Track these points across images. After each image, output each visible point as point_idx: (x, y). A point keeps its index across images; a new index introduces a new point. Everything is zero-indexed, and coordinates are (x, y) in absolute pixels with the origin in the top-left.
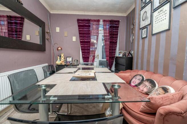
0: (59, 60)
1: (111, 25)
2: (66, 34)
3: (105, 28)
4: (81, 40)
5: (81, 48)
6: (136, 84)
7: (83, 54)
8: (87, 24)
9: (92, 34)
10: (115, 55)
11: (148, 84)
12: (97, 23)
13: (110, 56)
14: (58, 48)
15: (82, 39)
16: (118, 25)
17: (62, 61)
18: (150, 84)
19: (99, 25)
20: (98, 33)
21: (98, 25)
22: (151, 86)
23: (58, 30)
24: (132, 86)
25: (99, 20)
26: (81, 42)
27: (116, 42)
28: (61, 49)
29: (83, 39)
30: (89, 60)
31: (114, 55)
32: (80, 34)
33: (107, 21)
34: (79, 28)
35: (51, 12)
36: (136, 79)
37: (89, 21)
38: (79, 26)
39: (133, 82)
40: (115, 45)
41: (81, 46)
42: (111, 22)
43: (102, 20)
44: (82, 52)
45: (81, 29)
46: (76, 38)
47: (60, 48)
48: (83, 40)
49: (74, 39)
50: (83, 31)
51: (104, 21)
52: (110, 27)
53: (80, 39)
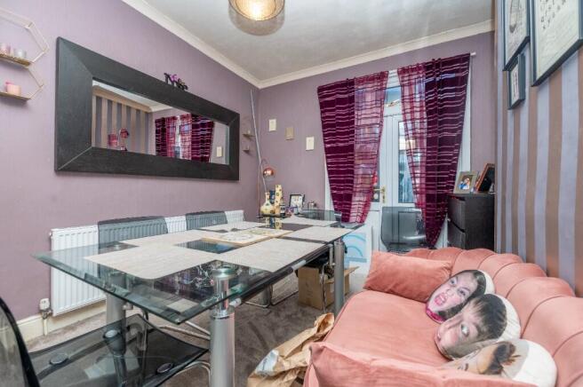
0: (268, 202)
1: (431, 79)
2: (290, 135)
3: (407, 93)
4: (329, 146)
5: (328, 167)
6: (445, 307)
7: (335, 185)
8: (346, 96)
9: (363, 122)
10: (453, 187)
11: (472, 317)
12: (376, 84)
13: (431, 192)
14: (266, 170)
15: (329, 143)
16: (463, 74)
17: (276, 204)
18: (479, 321)
19: (386, 88)
20: (382, 116)
21: (381, 89)
22: (478, 327)
23: (273, 124)
24: (429, 313)
25: (382, 73)
26: (328, 151)
27: (459, 139)
28: (272, 173)
29: (334, 142)
30: (351, 205)
31: (448, 188)
32: (324, 127)
33: (413, 70)
34: (322, 112)
35: (260, 86)
36: (454, 286)
37: (349, 84)
38: (322, 105)
39: (438, 296)
40: (452, 150)
41: (328, 164)
42: (432, 67)
43: (396, 71)
44: (331, 182)
45: (327, 114)
46: (315, 140)
47: (269, 172)
48: (332, 145)
49: (310, 143)
50: (334, 117)
51: (403, 72)
52: (428, 86)
53: (325, 143)
